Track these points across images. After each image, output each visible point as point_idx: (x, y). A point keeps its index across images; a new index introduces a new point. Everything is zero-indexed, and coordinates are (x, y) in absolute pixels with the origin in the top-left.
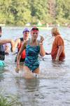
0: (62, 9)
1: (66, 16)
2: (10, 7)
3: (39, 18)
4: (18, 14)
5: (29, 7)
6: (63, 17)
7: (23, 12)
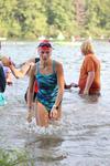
0: (95, 14)
1: (102, 24)
2: (13, 10)
3: (59, 27)
4: (27, 22)
5: (44, 10)
6: (98, 25)
7: (34, 18)
